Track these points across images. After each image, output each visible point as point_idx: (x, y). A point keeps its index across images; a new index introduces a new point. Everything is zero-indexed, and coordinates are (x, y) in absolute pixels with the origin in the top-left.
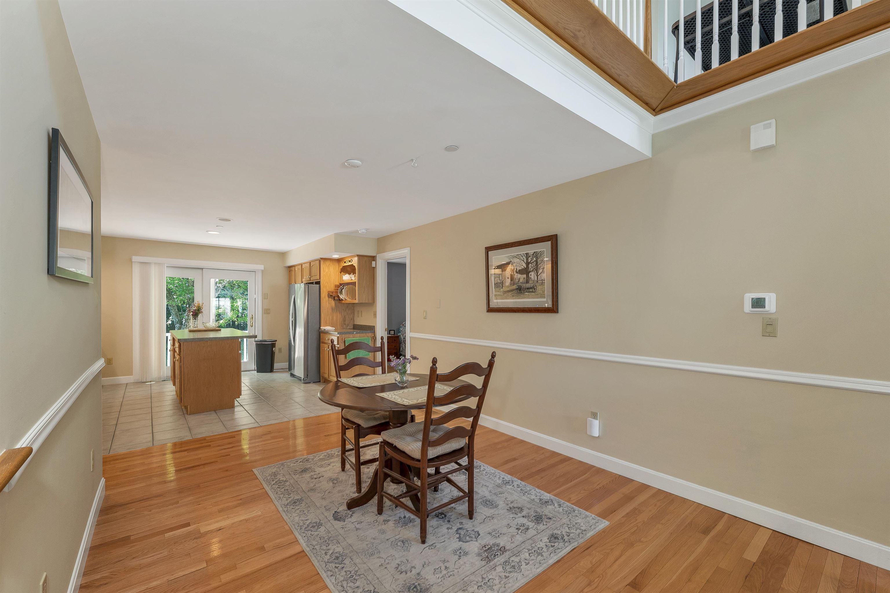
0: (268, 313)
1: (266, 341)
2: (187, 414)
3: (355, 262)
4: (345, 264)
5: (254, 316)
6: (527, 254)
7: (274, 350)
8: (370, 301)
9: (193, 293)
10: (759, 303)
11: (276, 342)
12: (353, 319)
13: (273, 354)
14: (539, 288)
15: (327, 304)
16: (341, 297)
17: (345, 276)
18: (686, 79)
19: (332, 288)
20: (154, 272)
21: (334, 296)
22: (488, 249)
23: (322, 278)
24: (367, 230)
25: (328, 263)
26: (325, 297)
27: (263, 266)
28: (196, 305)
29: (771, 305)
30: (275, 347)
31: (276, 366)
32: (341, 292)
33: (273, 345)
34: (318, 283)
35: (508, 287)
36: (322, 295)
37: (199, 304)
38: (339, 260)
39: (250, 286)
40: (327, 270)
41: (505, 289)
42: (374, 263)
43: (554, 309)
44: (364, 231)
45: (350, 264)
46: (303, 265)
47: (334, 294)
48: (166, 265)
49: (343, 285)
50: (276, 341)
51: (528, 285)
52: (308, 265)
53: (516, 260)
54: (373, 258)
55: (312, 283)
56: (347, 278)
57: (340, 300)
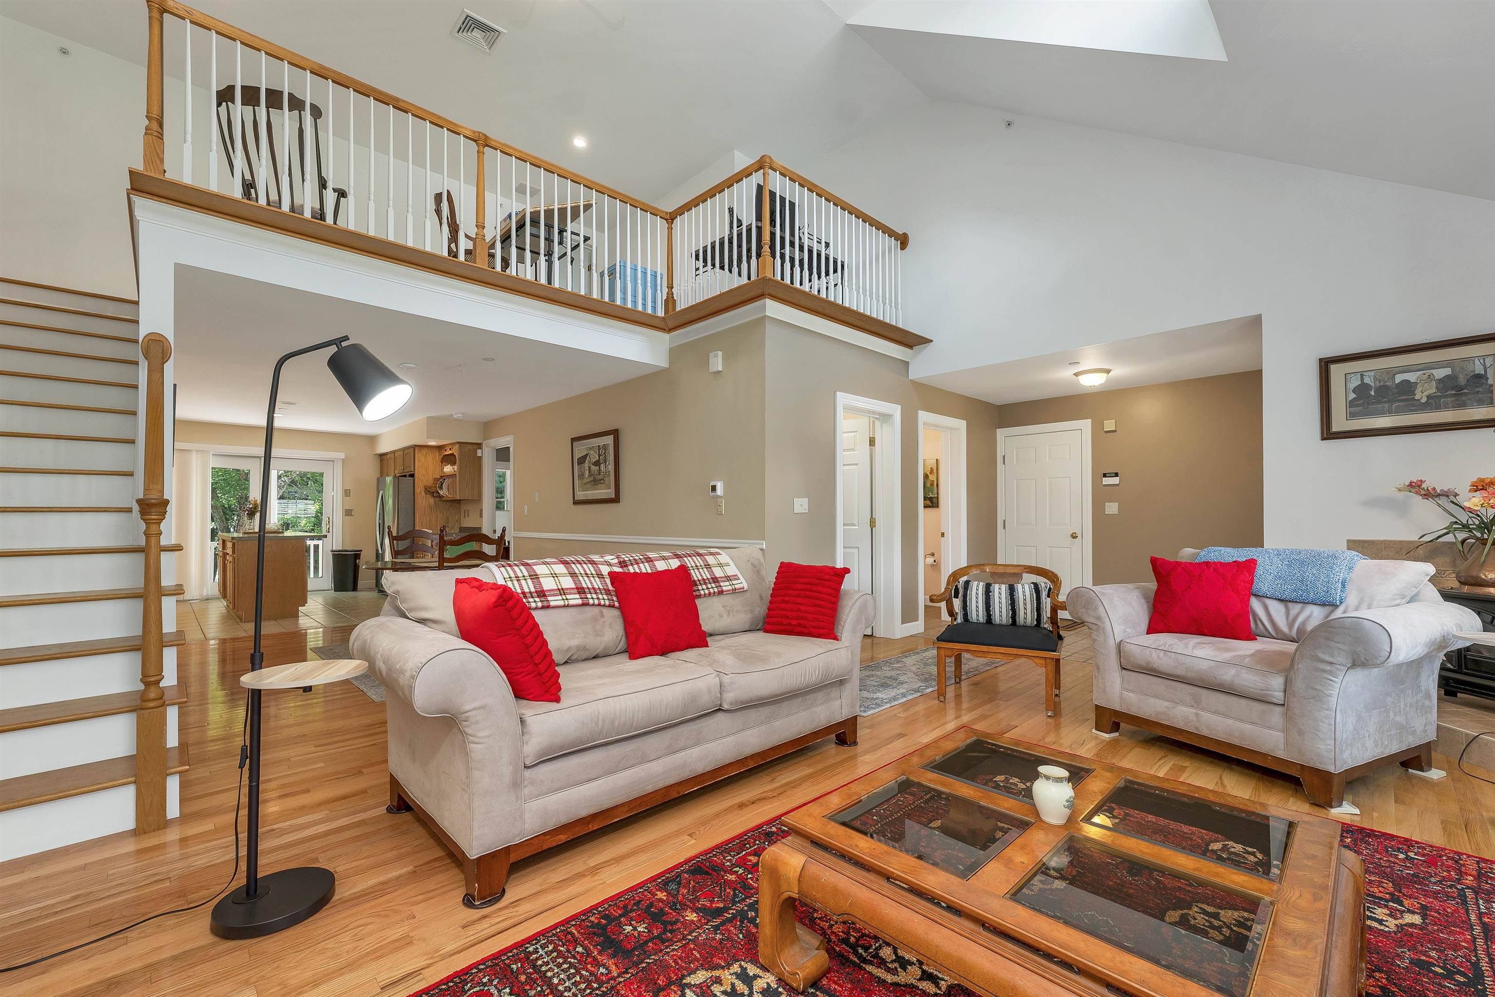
0: (351, 515)
1: (346, 551)
2: (242, 622)
3: (455, 451)
4: (447, 453)
5: (331, 519)
6: (599, 446)
7: (357, 562)
8: (476, 498)
9: (247, 489)
10: (714, 488)
11: (362, 553)
12: (459, 521)
13: (356, 568)
14: (606, 479)
15: (423, 501)
16: (441, 493)
17: (447, 467)
18: (683, 307)
19: (430, 482)
20: (195, 461)
21: (432, 492)
22: (573, 440)
23: (416, 470)
24: (463, 414)
25: (424, 451)
26: (421, 492)
27: (343, 454)
28: (252, 502)
29: (719, 491)
30: (359, 559)
31: (361, 583)
32: (441, 487)
33: (357, 555)
34: (412, 476)
35: (587, 478)
36: (417, 491)
37: (257, 501)
38: (440, 448)
39: (327, 481)
40: (423, 460)
41: (585, 481)
42: (479, 451)
43: (616, 500)
44: (459, 415)
45: (450, 452)
46: (396, 453)
47: (433, 490)
48: (212, 453)
49: (444, 477)
50: (361, 551)
51: (600, 477)
52: (401, 453)
53: (592, 452)
54: (479, 445)
55: (405, 476)
56: (448, 469)
57: (440, 497)
